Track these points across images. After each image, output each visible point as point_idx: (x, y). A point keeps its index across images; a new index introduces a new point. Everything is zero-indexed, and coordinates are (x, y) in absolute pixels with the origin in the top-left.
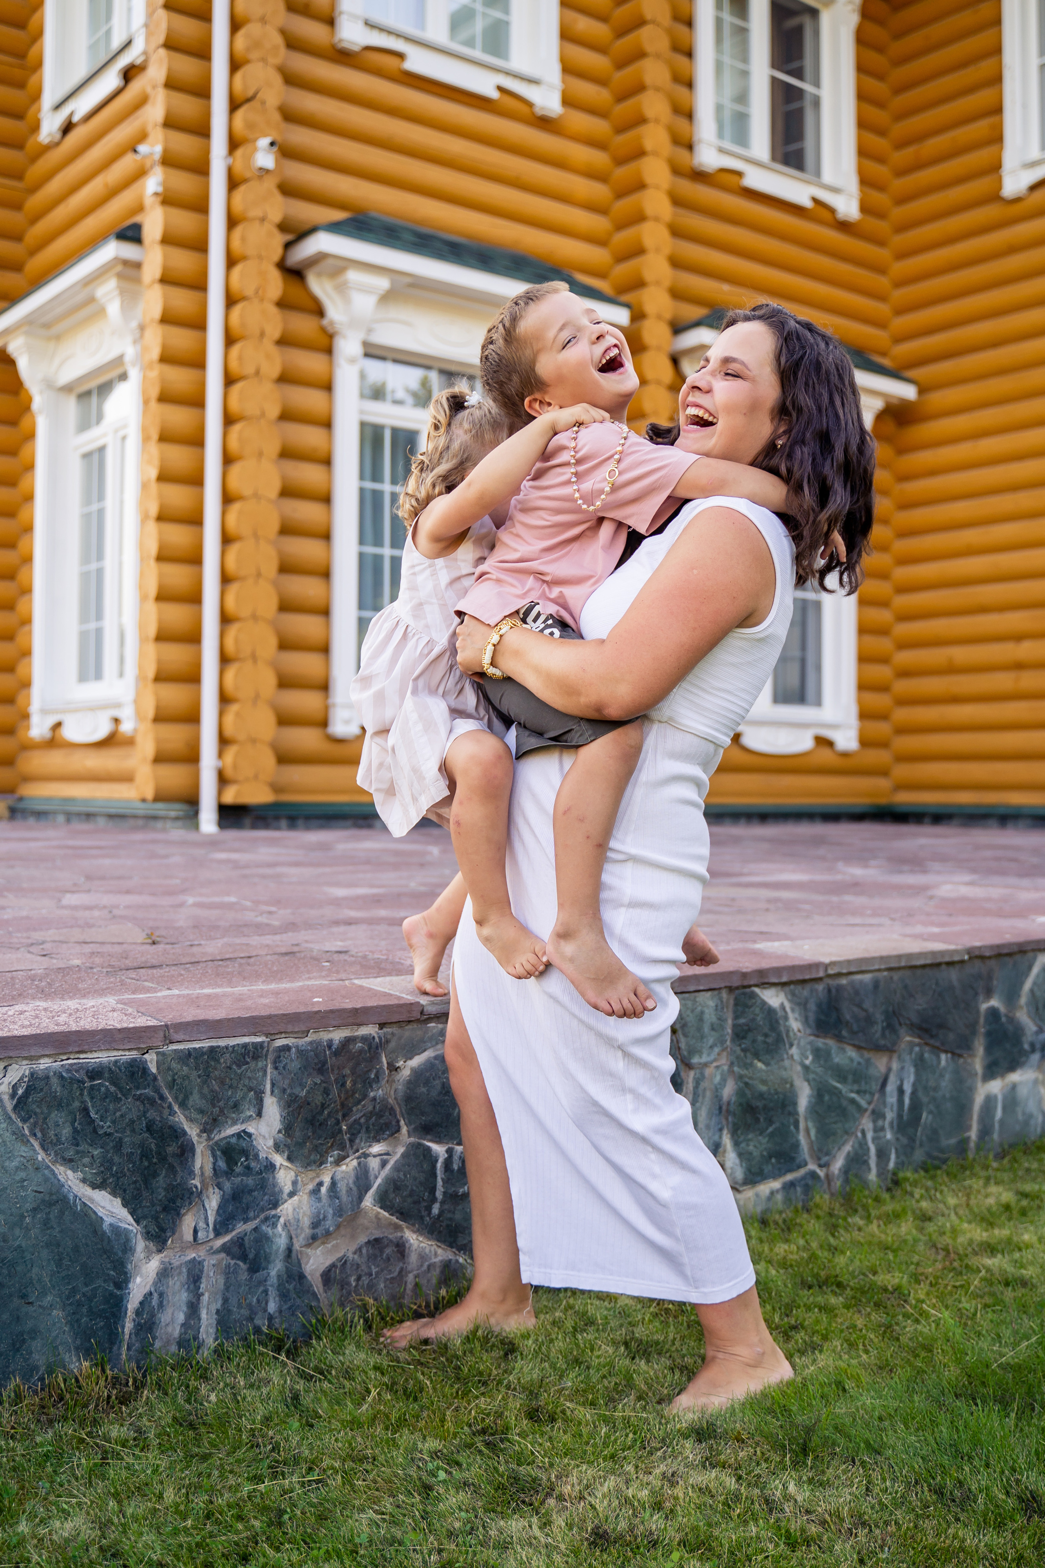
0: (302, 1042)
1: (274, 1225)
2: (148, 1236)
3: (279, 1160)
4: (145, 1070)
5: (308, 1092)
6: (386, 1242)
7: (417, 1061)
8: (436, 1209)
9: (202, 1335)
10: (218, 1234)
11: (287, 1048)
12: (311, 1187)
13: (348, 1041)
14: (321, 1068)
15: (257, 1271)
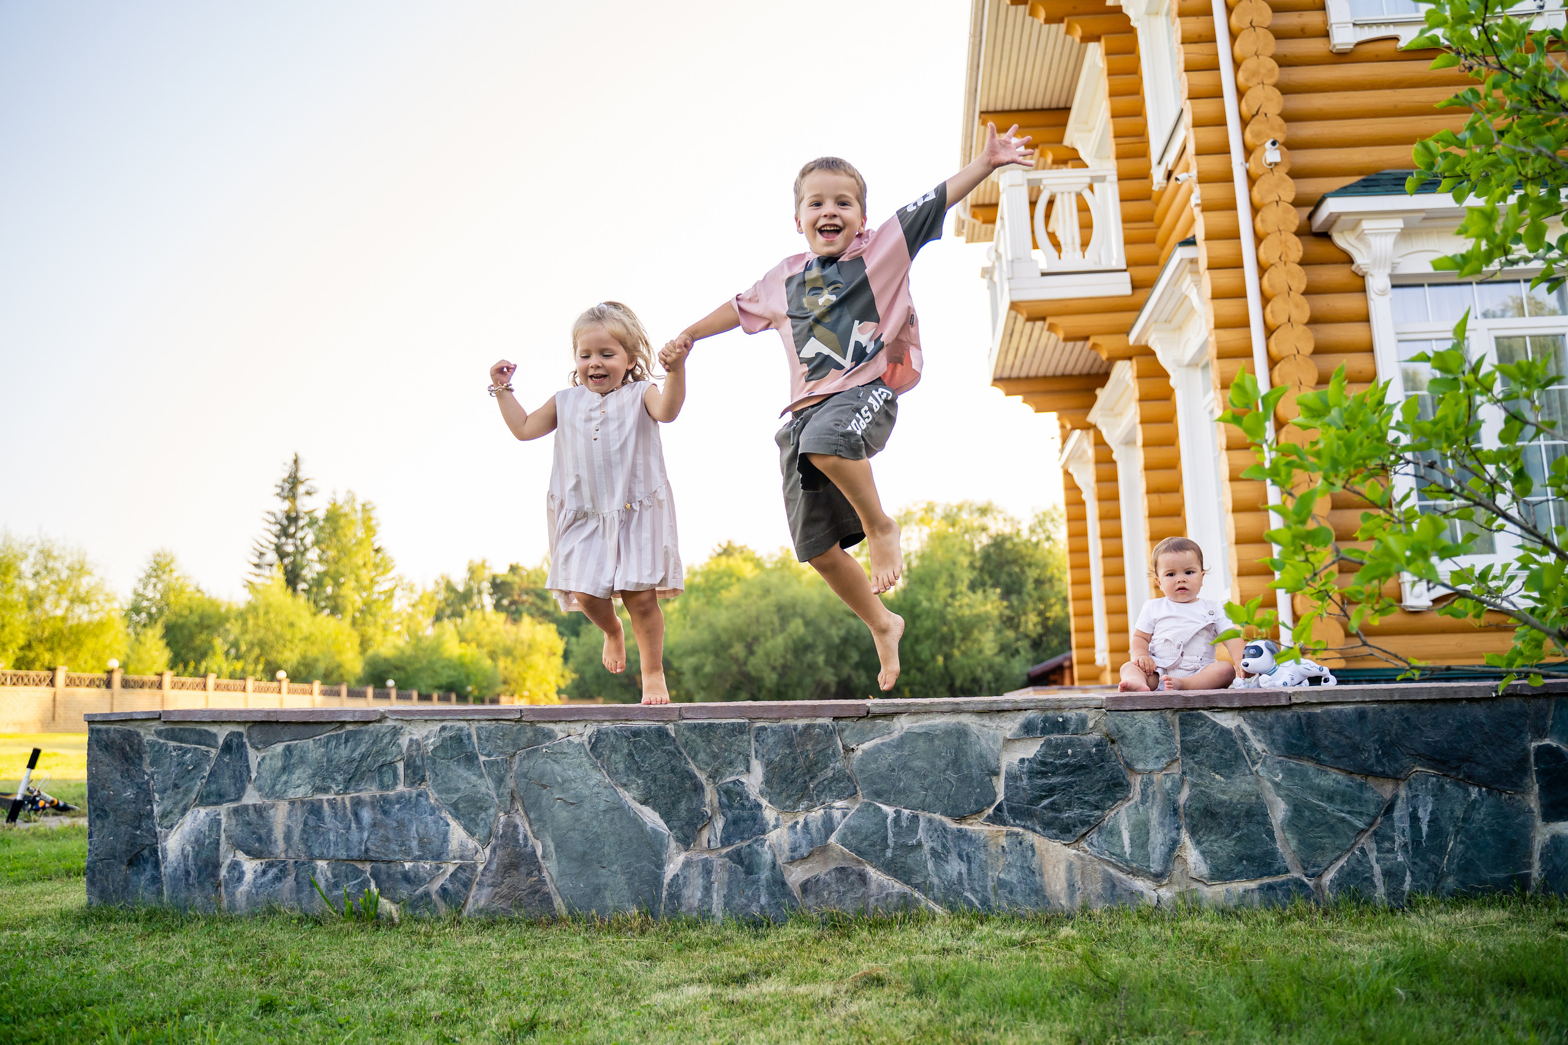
0: (774, 725)
1: (762, 845)
2: (678, 839)
3: (764, 802)
4: (668, 735)
5: (781, 759)
6: (850, 871)
7: (866, 746)
8: (889, 853)
9: (714, 911)
10: (723, 845)
11: (764, 729)
12: (790, 824)
13: (808, 727)
14: (790, 744)
15: (751, 874)
